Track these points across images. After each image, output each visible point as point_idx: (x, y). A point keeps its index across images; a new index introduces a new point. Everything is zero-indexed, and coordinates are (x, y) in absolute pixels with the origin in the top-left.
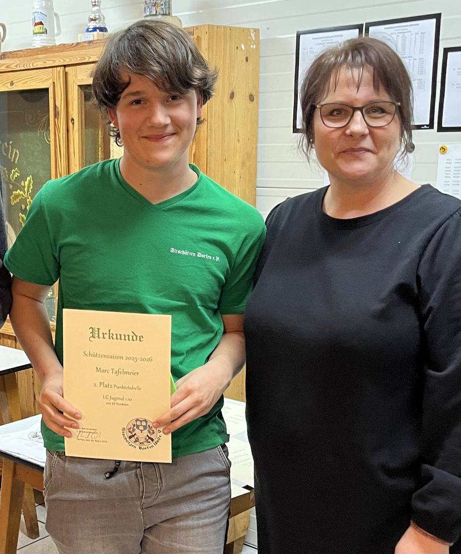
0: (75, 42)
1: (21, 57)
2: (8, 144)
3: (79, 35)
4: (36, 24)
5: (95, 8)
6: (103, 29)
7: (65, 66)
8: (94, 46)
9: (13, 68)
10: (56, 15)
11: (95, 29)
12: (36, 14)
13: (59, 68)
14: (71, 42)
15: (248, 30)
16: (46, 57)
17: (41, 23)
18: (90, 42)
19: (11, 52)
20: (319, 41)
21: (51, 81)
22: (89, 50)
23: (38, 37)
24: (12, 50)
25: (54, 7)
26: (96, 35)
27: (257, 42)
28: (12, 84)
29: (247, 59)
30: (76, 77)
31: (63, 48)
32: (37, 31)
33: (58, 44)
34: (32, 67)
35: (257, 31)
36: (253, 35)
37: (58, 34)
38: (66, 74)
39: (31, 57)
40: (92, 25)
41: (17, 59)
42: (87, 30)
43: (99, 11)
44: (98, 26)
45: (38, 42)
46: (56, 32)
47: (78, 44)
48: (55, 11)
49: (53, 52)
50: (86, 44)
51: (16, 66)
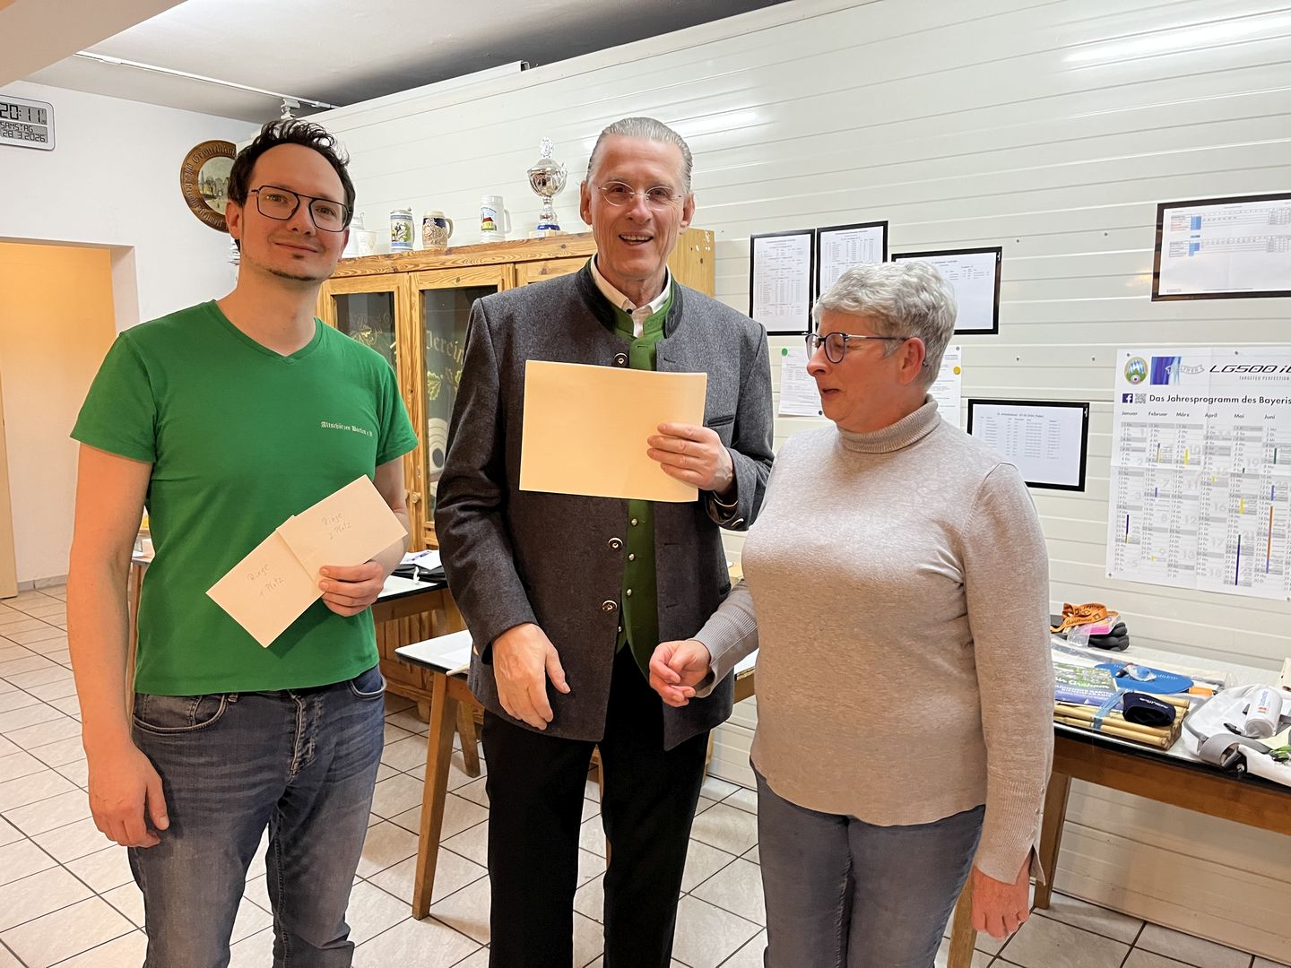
0: (525, 238)
1: (468, 252)
2: (454, 345)
3: (530, 233)
4: (485, 220)
5: (547, 206)
6: (554, 227)
7: (515, 263)
8: (545, 243)
9: (460, 264)
10: (506, 211)
11: (547, 227)
12: (484, 210)
13: (508, 265)
14: (521, 239)
15: (703, 231)
16: (495, 254)
17: (490, 219)
18: (541, 239)
19: (457, 248)
20: (773, 245)
21: (500, 278)
22: (542, 247)
23: (487, 233)
24: (459, 246)
25: (504, 204)
26: (548, 232)
27: (712, 244)
28: (458, 280)
29: (702, 261)
30: (527, 274)
31: (513, 244)
32: (486, 227)
33: (507, 240)
34: (479, 263)
35: (711, 233)
36: (707, 237)
37: (509, 232)
38: (516, 271)
39: (479, 253)
40: (544, 222)
41: (463, 255)
42: (539, 228)
43: (551, 208)
44: (549, 223)
45: (487, 238)
46: (506, 229)
47: (528, 240)
48: (505, 208)
49: (502, 249)
50: (537, 241)
51: (463, 262)
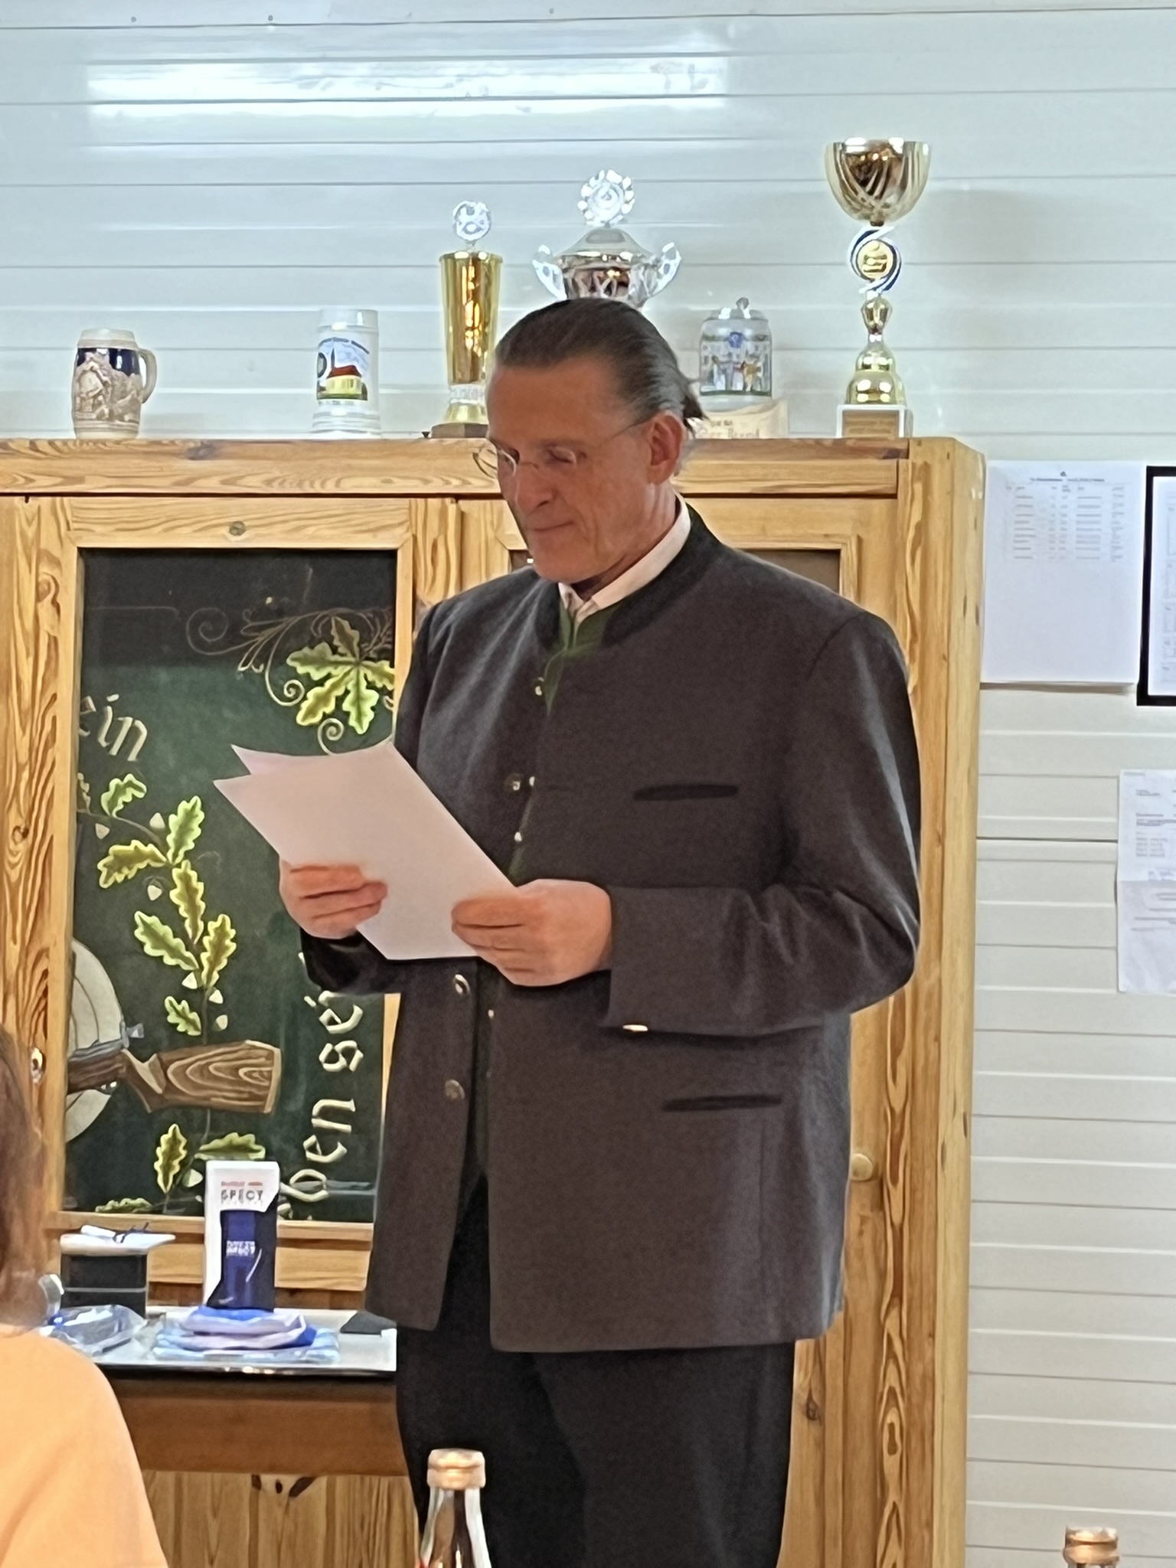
4: (336, 372)
7: (457, 497)
9: (254, 484)
12: (337, 345)
17: (352, 371)
21: (404, 531)
23: (342, 409)
28: (238, 529)
32: (337, 390)
34: (330, 488)
38: (462, 518)
45: (343, 423)
51: (269, 482)
